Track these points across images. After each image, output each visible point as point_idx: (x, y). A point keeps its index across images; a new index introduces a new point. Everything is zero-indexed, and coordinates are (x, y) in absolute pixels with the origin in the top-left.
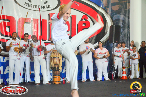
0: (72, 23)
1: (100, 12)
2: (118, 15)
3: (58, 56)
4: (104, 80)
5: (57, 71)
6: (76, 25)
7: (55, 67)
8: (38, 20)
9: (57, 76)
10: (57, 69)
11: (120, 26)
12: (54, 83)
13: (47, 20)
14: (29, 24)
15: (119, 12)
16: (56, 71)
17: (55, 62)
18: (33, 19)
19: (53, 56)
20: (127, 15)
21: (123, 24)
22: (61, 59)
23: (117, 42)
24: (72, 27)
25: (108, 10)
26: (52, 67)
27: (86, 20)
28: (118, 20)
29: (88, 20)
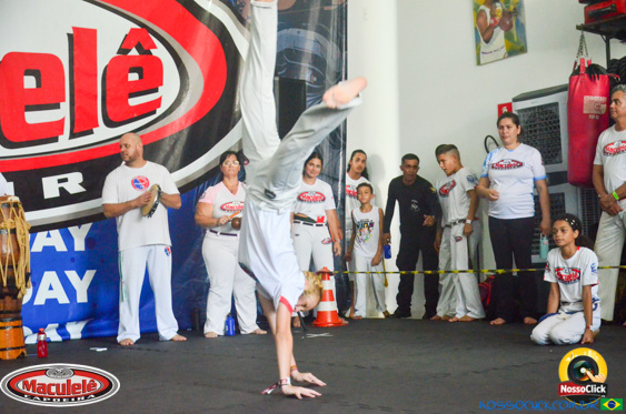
0: (75, 67)
1: (211, 15)
2: (292, 31)
3: (9, 227)
4: (238, 331)
5: (8, 298)
6: (96, 75)
11: (304, 81)
15: (296, 18)
21: (314, 73)
24: (76, 86)
27: (145, 51)
28: (294, 54)
29: (152, 50)
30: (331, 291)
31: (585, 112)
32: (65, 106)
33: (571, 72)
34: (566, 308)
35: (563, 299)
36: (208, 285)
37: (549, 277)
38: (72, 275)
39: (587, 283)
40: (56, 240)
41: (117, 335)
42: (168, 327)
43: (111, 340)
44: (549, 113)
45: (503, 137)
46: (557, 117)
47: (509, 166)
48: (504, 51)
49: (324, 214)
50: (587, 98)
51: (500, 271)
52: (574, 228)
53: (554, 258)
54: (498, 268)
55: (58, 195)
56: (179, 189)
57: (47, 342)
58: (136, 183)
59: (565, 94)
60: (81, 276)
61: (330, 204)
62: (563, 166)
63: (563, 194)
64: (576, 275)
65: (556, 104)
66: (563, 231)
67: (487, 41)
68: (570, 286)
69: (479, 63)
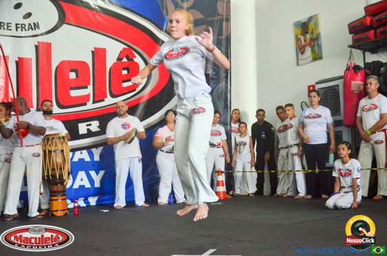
0: (96, 67)
1: (163, 41)
3: (60, 149)
4: (175, 201)
5: (59, 185)
6: (105, 72)
7: (54, 176)
8: (7, 58)
9: (60, 198)
10: (58, 181)
12: (53, 215)
13: (31, 59)
16: (56, 184)
17: (53, 163)
19: (48, 148)
22: (67, 155)
24: (96, 77)
26: (46, 174)
27: (130, 59)
29: (135, 60)
30: (222, 181)
31: (352, 89)
32: (90, 87)
33: (345, 69)
34: (344, 190)
35: (342, 185)
36: (160, 178)
37: (335, 174)
38: (93, 173)
39: (355, 177)
40: (85, 155)
41: (114, 203)
42: (140, 200)
43: (110, 206)
44: (334, 90)
45: (311, 102)
46: (338, 92)
47: (314, 117)
48: (311, 58)
49: (221, 142)
50: (353, 83)
51: (310, 171)
52: (349, 148)
53: (338, 164)
54: (309, 169)
55: (86, 132)
57: (79, 207)
58: (124, 126)
59: (342, 80)
60: (97, 174)
61: (224, 137)
62: (341, 118)
63: (341, 132)
64: (349, 173)
65: (338, 86)
66: (343, 149)
67: (302, 53)
68: (346, 178)
69: (298, 65)
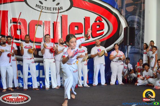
0: (85, 25)
1: (115, 13)
2: (133, 16)
6: (90, 27)
8: (49, 22)
11: (135, 27)
13: (59, 22)
14: (41, 26)
15: (133, 13)
18: (45, 21)
20: (142, 16)
21: (137, 26)
23: (131, 44)
24: (86, 29)
25: (123, 11)
28: (133, 21)
29: (102, 21)
32: (83, 34)
42: (103, 82)
43: (91, 85)
56: (107, 52)
58: (98, 50)
